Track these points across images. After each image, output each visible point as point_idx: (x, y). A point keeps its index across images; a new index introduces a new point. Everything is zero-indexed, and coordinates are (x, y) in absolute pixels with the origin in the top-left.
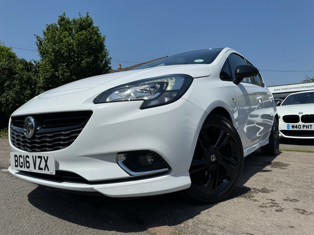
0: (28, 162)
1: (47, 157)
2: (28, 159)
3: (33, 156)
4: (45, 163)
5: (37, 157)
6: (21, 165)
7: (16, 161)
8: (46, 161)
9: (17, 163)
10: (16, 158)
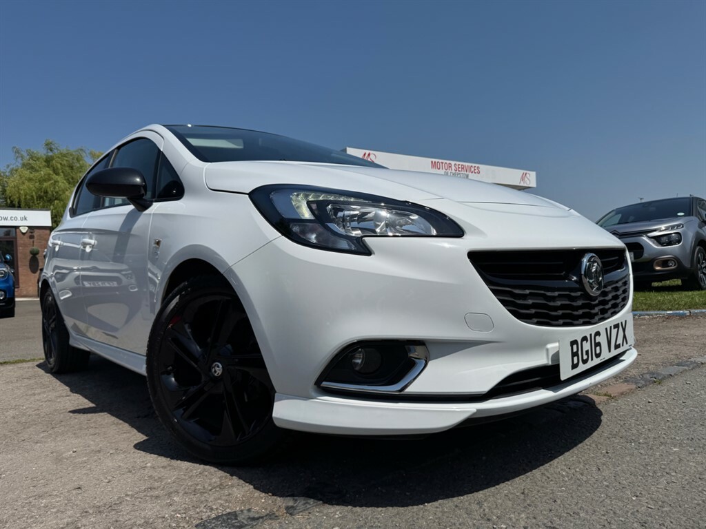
0: (598, 344)
1: (626, 321)
2: (598, 339)
3: (606, 329)
4: (622, 334)
5: (612, 328)
6: (585, 357)
7: (574, 354)
8: (624, 330)
9: (575, 358)
10: (575, 347)
